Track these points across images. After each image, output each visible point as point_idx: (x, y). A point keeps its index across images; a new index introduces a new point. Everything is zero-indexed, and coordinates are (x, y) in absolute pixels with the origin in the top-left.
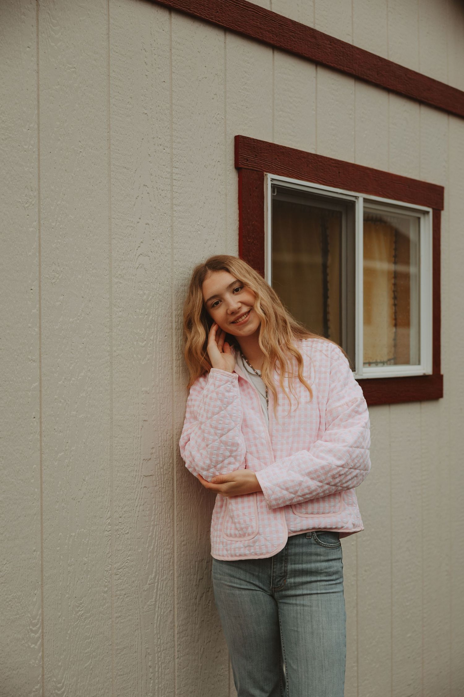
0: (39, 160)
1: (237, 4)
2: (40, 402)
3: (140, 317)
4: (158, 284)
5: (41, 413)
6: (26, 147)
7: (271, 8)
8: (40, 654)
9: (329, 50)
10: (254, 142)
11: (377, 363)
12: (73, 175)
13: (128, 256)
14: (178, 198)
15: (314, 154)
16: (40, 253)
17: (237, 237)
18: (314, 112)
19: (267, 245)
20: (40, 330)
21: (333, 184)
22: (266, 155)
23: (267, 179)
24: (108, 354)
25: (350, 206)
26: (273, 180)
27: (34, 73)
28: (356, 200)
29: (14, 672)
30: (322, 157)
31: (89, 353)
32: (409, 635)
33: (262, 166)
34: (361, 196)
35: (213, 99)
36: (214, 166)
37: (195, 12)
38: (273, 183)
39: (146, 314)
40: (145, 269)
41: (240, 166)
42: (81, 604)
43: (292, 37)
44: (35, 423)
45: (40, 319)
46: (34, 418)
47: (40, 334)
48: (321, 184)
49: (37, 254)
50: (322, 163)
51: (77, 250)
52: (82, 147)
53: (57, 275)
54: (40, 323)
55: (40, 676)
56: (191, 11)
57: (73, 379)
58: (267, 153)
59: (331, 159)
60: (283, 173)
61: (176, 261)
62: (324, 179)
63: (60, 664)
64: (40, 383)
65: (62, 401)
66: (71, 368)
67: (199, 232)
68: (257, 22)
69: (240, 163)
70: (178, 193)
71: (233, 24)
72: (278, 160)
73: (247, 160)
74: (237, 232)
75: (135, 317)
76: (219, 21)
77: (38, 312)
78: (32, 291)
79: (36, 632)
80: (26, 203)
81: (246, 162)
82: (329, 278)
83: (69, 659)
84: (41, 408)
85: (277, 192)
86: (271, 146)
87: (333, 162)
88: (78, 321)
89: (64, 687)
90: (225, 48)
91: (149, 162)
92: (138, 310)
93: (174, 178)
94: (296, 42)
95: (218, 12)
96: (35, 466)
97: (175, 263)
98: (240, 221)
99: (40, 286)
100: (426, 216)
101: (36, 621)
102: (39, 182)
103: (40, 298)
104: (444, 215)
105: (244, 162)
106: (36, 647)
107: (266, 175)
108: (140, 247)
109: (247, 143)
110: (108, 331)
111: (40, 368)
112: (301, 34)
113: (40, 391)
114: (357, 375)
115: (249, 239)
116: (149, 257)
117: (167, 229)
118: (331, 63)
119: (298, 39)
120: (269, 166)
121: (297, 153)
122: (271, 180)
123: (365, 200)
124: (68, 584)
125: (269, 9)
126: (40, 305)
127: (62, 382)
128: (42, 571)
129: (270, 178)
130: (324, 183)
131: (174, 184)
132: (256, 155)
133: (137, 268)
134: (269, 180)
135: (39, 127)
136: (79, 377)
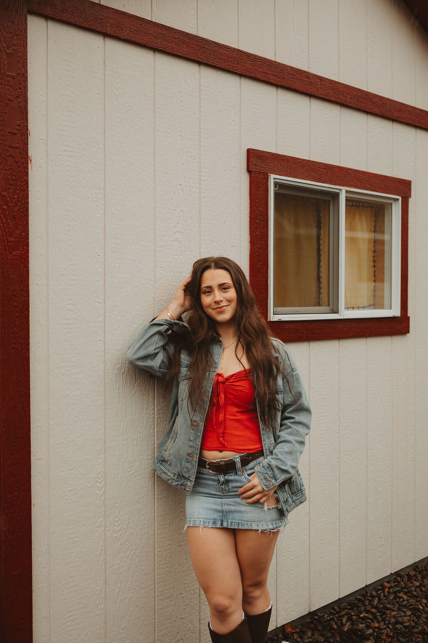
0: (105, 169)
1: (249, 58)
2: (105, 330)
3: (176, 274)
4: (189, 252)
5: (105, 338)
6: (96, 161)
7: (275, 59)
8: (103, 498)
9: (320, 86)
10: (261, 153)
11: (358, 308)
12: (129, 178)
13: (168, 233)
14: (204, 193)
15: (307, 160)
16: (105, 231)
17: (249, 219)
18: (308, 130)
19: (270, 224)
20: (105, 283)
21: (322, 180)
22: (270, 161)
23: (271, 178)
24: (152, 299)
25: (336, 196)
26: (274, 179)
27: (102, 111)
28: (340, 192)
29: (85, 508)
30: (313, 162)
31: (139, 298)
32: (380, 502)
33: (267, 169)
34: (344, 189)
35: (231, 124)
36: (232, 170)
37: (218, 65)
38: (275, 181)
39: (180, 272)
40: (179, 241)
41: (250, 170)
42: (132, 466)
43: (290, 78)
44: (101, 344)
45: (105, 275)
46: (100, 341)
47: (105, 285)
48: (312, 181)
49: (103, 232)
50: (313, 166)
51: (131, 229)
52: (135, 159)
53: (117, 246)
54: (105, 278)
55: (103, 512)
56: (214, 64)
57: (128, 315)
58: (271, 160)
59: (321, 163)
60: (283, 174)
61: (202, 236)
62: (315, 177)
63: (117, 505)
64: (105, 318)
65: (120, 330)
66: (126, 308)
67: (220, 216)
68: (264, 69)
69: (250, 168)
70: (204, 190)
71: (246, 71)
72: (280, 165)
73: (256, 166)
74: (249, 215)
75: (173, 274)
76: (235, 70)
77: (103, 270)
78: (99, 256)
79: (100, 483)
80: (96, 198)
81: (254, 167)
82: (321, 247)
83: (124, 502)
84: (105, 335)
85: (278, 187)
86: (274, 155)
87: (322, 165)
88: (131, 277)
89: (120, 521)
90: (240, 88)
91: (184, 168)
92: (174, 270)
93: (201, 179)
94: (294, 81)
95: (234, 64)
96: (100, 373)
97: (202, 237)
98: (250, 208)
99: (105, 254)
100: (397, 202)
101: (101, 476)
102: (105, 183)
103: (105, 261)
104: (411, 201)
105: (253, 167)
106: (101, 493)
107: (270, 175)
108: (176, 226)
109: (256, 154)
110: (153, 283)
111: (104, 308)
112: (298, 75)
113: (105, 323)
114: (340, 316)
115: (257, 220)
116: (183, 233)
117: (196, 214)
118: (321, 95)
119: (296, 79)
120: (272, 169)
121: (294, 159)
122: (273, 179)
123: (347, 192)
124: (123, 452)
125: (274, 60)
126: (105, 266)
127: (119, 317)
128: (105, 443)
129: (273, 178)
130: (315, 181)
131: (201, 183)
132: (262, 162)
133: (174, 241)
134: (272, 179)
135: (105, 147)
136: (132, 315)
